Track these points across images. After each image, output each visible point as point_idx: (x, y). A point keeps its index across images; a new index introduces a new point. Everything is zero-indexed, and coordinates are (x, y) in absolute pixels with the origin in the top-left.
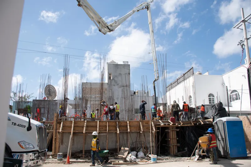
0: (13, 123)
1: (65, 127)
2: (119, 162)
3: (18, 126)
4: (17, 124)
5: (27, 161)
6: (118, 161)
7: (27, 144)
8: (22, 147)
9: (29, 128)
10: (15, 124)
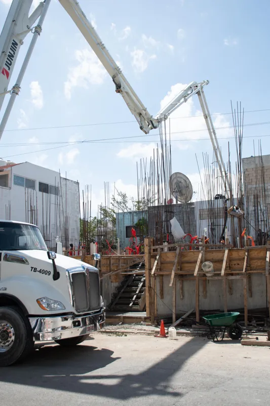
0: (32, 268)
1: (165, 265)
2: (257, 338)
3: (40, 272)
4: (38, 269)
5: (54, 330)
6: (255, 337)
7: (52, 301)
8: (43, 308)
9: (56, 276)
10: (35, 270)
